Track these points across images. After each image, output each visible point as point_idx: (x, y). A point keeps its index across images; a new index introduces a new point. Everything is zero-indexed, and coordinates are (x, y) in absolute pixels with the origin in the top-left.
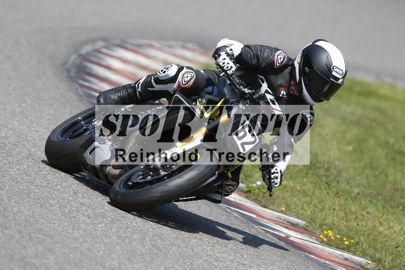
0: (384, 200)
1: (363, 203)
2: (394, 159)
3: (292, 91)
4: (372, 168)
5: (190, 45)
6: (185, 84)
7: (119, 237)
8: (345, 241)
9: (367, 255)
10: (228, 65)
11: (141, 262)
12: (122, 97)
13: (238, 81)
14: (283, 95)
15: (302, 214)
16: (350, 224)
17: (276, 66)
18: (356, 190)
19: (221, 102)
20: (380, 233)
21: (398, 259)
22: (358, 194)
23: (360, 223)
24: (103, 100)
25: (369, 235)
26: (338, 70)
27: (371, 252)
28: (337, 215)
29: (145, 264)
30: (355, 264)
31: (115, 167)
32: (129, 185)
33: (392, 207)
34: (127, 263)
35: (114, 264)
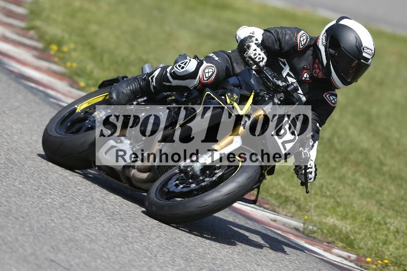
6: (207, 80)
10: (260, 56)
13: (270, 73)
14: (306, 78)
17: (300, 48)
24: (116, 95)
26: (368, 51)
31: (141, 170)
32: (165, 191)
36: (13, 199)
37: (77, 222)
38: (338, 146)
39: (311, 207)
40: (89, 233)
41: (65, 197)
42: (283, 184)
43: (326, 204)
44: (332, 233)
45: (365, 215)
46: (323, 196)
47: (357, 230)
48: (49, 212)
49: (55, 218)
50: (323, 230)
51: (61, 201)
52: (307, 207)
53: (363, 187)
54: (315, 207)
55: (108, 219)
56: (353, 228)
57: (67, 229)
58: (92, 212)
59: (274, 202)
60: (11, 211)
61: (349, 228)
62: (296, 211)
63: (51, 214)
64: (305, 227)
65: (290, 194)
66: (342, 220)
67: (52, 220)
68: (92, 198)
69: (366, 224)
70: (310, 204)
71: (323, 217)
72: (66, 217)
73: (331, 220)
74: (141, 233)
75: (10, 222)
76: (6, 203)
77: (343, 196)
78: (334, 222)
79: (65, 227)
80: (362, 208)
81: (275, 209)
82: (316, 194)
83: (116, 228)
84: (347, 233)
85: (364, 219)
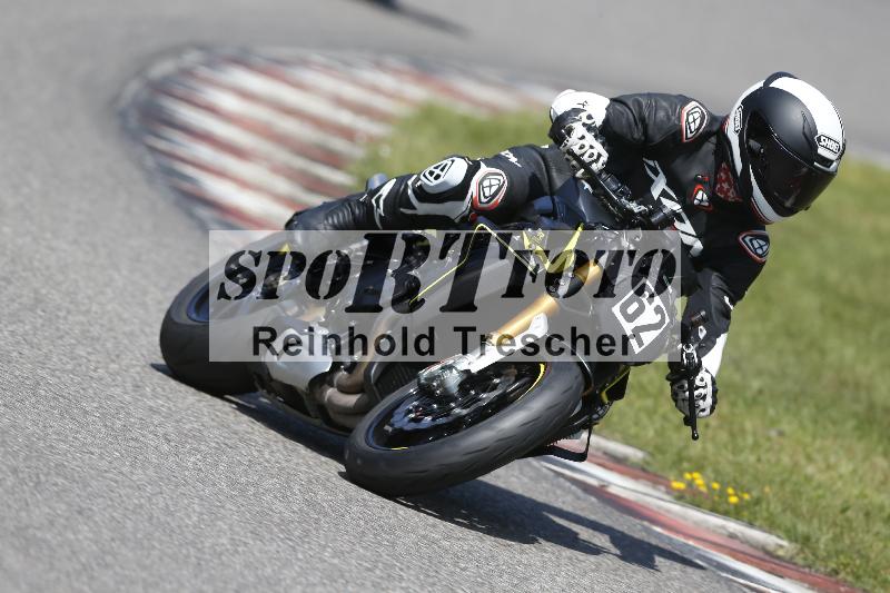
0: (817, 406)
1: (771, 412)
2: (837, 316)
3: (724, 192)
4: (790, 335)
5: (391, 61)
6: (488, 202)
7: (233, 484)
8: (729, 495)
9: (779, 527)
10: (592, 151)
11: (282, 540)
13: (614, 187)
14: (701, 201)
15: (636, 436)
16: (741, 458)
17: (687, 139)
18: (756, 384)
20: (808, 479)
21: (846, 536)
22: (760, 392)
23: (764, 458)
25: (783, 483)
26: (830, 143)
27: (787, 519)
28: (713, 439)
29: (290, 543)
30: (752, 546)
31: (345, 388)
33: (834, 423)
34: (251, 542)
35: (223, 544)
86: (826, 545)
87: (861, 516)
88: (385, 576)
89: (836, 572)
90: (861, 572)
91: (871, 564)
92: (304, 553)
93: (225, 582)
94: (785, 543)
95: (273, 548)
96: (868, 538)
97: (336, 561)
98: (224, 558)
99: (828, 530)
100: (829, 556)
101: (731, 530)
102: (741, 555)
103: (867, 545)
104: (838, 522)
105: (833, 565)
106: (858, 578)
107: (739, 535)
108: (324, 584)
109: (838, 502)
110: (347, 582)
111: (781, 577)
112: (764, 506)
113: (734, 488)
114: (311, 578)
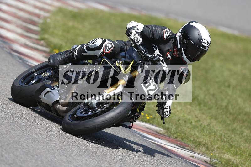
3: (175, 54)
6: (107, 51)
7: (6, 115)
8: (146, 117)
9: (160, 125)
10: (137, 39)
11: (20, 130)
12: (64, 59)
13: (143, 49)
14: (169, 57)
17: (165, 39)
19: (132, 63)
21: (179, 128)
24: (52, 60)
26: (205, 42)
29: (23, 131)
31: (63, 105)
34: (12, 131)
35: (4, 132)
36: (31, 144)
37: (71, 158)
38: (231, 110)
39: (215, 148)
40: (78, 165)
41: (63, 142)
42: (197, 134)
43: (224, 146)
44: (228, 164)
45: (248, 153)
46: (222, 141)
47: (243, 162)
48: (53, 152)
49: (57, 155)
50: (222, 162)
51: (60, 145)
52: (212, 148)
53: (247, 135)
54: (217, 148)
55: (89, 156)
56: (241, 161)
57: (64, 162)
58: (79, 152)
59: (191, 145)
60: (29, 151)
61: (238, 161)
62: (206, 150)
63: (54, 153)
64: (211, 160)
65: (201, 140)
66: (234, 156)
67: (55, 157)
68: (80, 143)
69: (248, 158)
70: (214, 146)
71: (222, 154)
72: (64, 155)
73: (227, 156)
74: (110, 165)
75: (29, 158)
76: (26, 147)
77: (234, 141)
78: (229, 157)
79: (62, 161)
80: (246, 149)
81: (192, 150)
82: (218, 140)
83: (94, 162)
84: (237, 164)
85: (247, 155)
86: (174, 130)
87: (184, 122)
88: (49, 140)
89: (176, 138)
90: (184, 138)
91: (187, 135)
92: (26, 134)
93: (4, 142)
94: (162, 130)
95: (18, 133)
96: (185, 128)
97: (35, 136)
98: (4, 136)
99: (174, 126)
100: (175, 133)
101: (147, 126)
102: (150, 133)
103: (185, 130)
104: (177, 123)
105: (175, 136)
106: (183, 139)
107: (149, 128)
108: (32, 143)
109: (177, 118)
110: (39, 142)
111: (161, 139)
112: (156, 119)
113: (148, 115)
114: (28, 141)
